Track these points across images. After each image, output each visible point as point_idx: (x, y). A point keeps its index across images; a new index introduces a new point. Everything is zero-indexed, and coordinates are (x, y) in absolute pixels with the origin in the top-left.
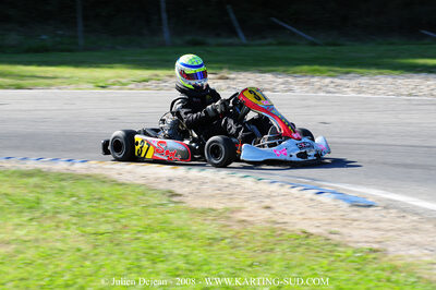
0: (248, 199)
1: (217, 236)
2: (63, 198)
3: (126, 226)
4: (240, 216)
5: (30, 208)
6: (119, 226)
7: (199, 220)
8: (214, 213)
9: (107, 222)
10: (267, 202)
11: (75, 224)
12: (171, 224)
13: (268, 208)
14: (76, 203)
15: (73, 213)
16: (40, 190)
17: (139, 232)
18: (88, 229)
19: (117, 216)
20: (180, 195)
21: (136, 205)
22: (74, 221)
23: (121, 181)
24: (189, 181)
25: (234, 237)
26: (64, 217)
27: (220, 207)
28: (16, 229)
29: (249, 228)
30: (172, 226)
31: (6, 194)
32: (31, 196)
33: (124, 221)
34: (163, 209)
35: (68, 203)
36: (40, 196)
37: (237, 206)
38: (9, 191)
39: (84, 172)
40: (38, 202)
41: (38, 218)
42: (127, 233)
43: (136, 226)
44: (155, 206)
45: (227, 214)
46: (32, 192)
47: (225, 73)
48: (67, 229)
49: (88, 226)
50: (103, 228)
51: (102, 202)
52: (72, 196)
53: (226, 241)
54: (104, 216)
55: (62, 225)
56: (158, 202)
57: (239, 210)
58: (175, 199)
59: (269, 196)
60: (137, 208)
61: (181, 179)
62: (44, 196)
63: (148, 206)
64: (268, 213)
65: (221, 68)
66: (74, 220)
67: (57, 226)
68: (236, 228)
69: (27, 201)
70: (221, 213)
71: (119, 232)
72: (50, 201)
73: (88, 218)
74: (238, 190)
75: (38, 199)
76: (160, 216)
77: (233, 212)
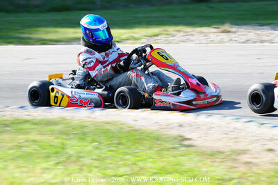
0: (252, 142)
1: (225, 177)
2: (85, 144)
3: (142, 169)
4: (245, 158)
5: (56, 153)
6: (136, 169)
7: (208, 162)
8: (222, 156)
9: (125, 165)
10: (270, 145)
11: (97, 167)
12: (183, 165)
13: (271, 150)
14: (97, 148)
15: (94, 157)
16: (64, 137)
17: (155, 174)
18: (109, 172)
19: (133, 159)
20: (190, 139)
21: (151, 149)
22: (96, 165)
23: (137, 127)
24: (198, 127)
25: (240, 177)
26: (87, 161)
27: (227, 149)
28: (43, 173)
29: (255, 169)
30: (184, 168)
31: (34, 141)
32: (57, 142)
33: (141, 164)
34: (176, 152)
35: (90, 148)
36: (65, 142)
37: (243, 148)
38: (37, 137)
39: (104, 119)
40: (63, 147)
41: (64, 162)
42: (144, 175)
43: (151, 168)
44: (168, 150)
45: (233, 157)
46: (58, 138)
47: (227, 27)
48: (90, 172)
49: (108, 168)
50: (122, 170)
51: (121, 147)
52: (93, 141)
53: (234, 181)
54: (122, 160)
55: (85, 168)
56: (171, 146)
57: (244, 152)
58: (186, 143)
59: (271, 140)
60: (152, 152)
61: (190, 125)
62: (68, 142)
63: (161, 150)
64: (271, 155)
65: (223, 23)
66: (96, 163)
67: (81, 170)
68: (243, 169)
69: (53, 146)
70: (228, 156)
71: (137, 175)
72: (74, 147)
73: (108, 161)
74: (243, 134)
75: (63, 144)
76: (173, 159)
77: (239, 154)
